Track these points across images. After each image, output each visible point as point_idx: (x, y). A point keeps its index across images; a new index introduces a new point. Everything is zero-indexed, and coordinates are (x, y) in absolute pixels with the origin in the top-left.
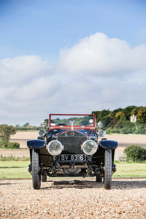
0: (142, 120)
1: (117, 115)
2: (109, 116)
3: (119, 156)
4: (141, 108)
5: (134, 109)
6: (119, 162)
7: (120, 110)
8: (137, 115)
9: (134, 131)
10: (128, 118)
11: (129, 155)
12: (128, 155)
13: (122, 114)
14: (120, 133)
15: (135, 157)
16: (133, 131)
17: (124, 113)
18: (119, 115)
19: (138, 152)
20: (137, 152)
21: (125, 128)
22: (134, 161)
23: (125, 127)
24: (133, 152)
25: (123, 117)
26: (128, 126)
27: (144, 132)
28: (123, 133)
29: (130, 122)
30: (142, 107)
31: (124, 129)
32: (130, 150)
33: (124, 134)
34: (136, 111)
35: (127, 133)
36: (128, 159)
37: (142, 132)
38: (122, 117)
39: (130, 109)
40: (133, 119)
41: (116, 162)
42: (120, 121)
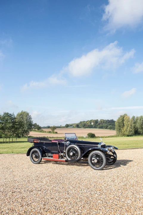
0: (95, 124)
1: (87, 123)
2: (85, 123)
3: (86, 136)
5: (93, 121)
9: (93, 127)
10: (91, 123)
11: (89, 136)
20: (91, 135)
21: (90, 126)
22: (90, 138)
27: (96, 128)
28: (89, 128)
30: (95, 120)
32: (89, 134)
35: (91, 128)
38: (89, 123)
40: (92, 124)
41: (85, 138)
42: (88, 124)
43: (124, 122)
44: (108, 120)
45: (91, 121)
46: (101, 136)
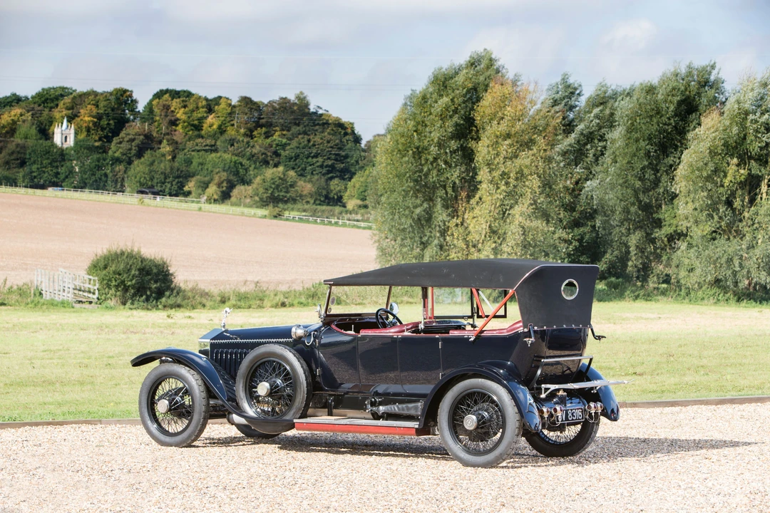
0: (96, 141)
1: (5, 118)
3: (72, 286)
4: (91, 97)
5: (67, 100)
6: (74, 304)
7: (15, 100)
8: (78, 119)
9: (67, 177)
10: (45, 133)
11: (106, 284)
12: (105, 282)
13: (21, 115)
14: (16, 186)
15: (126, 289)
16: (62, 177)
17: (30, 113)
18: (13, 120)
19: (137, 273)
20: (133, 272)
21: (34, 167)
22: (124, 304)
23: (34, 162)
24: (120, 274)
25: (27, 128)
26: (48, 158)
27: (102, 184)
28: (26, 187)
29: (53, 145)
30: (95, 94)
31: (32, 172)
32: (112, 268)
33: (32, 187)
34: (72, 108)
35: (43, 187)
36: (103, 297)
37: (96, 181)
38: (23, 129)
39: (52, 100)
40: (64, 135)
41: (63, 304)
42: (18, 140)
43: (482, 149)
44: (246, 101)
45: (49, 99)
46: (227, 289)
